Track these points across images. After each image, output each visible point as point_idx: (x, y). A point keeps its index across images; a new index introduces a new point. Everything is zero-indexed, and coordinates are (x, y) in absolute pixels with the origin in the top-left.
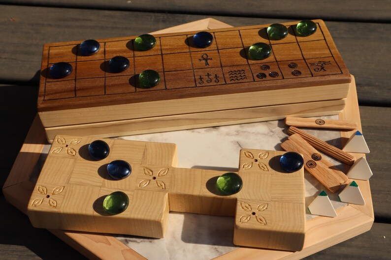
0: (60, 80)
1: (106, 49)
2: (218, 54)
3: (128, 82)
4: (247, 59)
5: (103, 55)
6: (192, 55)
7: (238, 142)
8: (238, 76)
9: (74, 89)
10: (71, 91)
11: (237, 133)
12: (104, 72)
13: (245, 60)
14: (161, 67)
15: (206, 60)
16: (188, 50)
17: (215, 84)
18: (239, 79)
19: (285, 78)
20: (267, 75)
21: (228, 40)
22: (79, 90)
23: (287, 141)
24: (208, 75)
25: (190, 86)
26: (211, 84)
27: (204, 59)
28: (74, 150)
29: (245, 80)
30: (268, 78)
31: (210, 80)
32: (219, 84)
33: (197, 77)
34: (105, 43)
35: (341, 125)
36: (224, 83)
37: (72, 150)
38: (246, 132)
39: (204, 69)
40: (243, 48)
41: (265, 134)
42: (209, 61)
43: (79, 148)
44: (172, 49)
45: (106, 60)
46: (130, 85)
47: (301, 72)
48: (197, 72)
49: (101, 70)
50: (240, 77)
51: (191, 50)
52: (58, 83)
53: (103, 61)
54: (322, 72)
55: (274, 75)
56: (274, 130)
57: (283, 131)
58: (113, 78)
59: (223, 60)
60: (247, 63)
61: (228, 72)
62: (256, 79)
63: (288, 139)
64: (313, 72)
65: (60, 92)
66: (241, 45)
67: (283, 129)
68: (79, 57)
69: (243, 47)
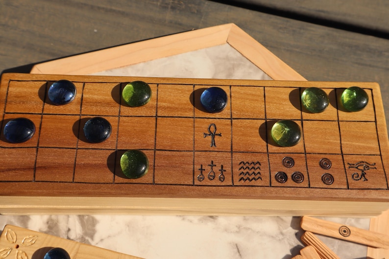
0: (17, 145)
1: (84, 96)
2: (229, 127)
3: (106, 163)
4: (267, 142)
5: (80, 108)
6: (196, 125)
7: (236, 245)
8: (251, 172)
9: (33, 165)
10: (29, 169)
11: (238, 230)
12: (77, 138)
13: (264, 143)
14: (153, 141)
15: (213, 135)
16: (191, 114)
17: (219, 183)
18: (251, 178)
19: (311, 186)
20: (289, 176)
21: (247, 103)
22: (40, 168)
23: (298, 256)
24: (212, 165)
25: (186, 183)
26: (213, 183)
27: (211, 134)
28: (26, 254)
29: (259, 182)
30: (290, 182)
31: (213, 174)
32: (223, 184)
33: (198, 167)
34: (84, 83)
35: (371, 241)
36: (231, 184)
37: (24, 255)
38: (249, 228)
39: (208, 153)
40: (264, 121)
41: (272, 237)
42: (217, 138)
43: (33, 252)
44: (170, 108)
45: (83, 117)
46: (107, 169)
47: (335, 177)
48: (198, 156)
49: (72, 134)
50: (253, 176)
51: (197, 115)
52: (14, 151)
53: (78, 118)
54: (361, 183)
55: (297, 177)
56: (284, 231)
57: (296, 234)
58: (87, 151)
59: (236, 139)
60: (265, 151)
61: (239, 162)
62: (275, 183)
63: (300, 254)
64: (350, 180)
65: (15, 169)
66: (263, 116)
67: (297, 231)
68: (47, 106)
69: (266, 119)
